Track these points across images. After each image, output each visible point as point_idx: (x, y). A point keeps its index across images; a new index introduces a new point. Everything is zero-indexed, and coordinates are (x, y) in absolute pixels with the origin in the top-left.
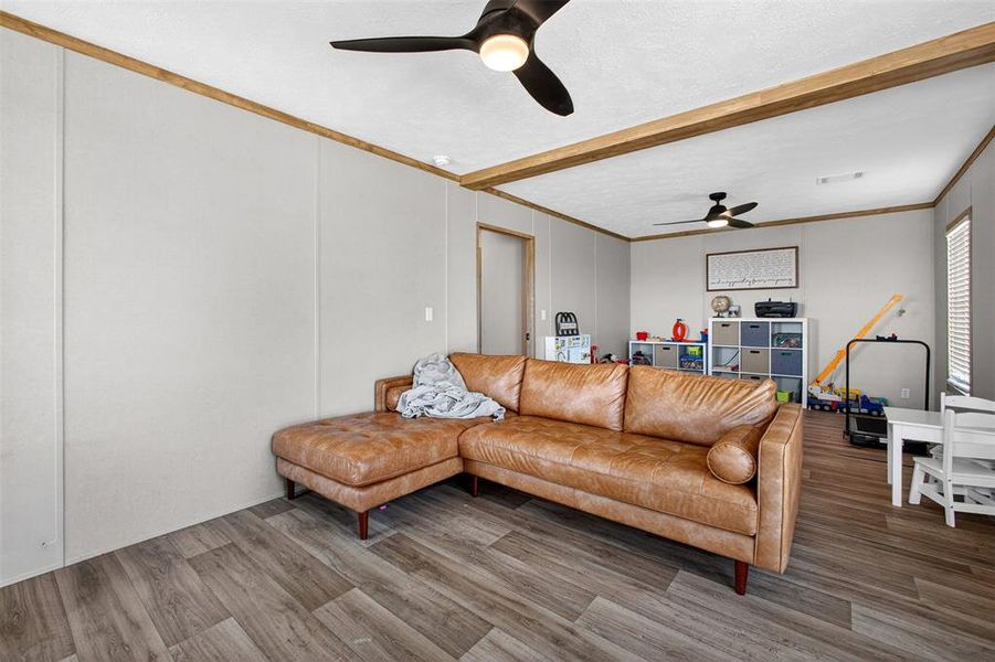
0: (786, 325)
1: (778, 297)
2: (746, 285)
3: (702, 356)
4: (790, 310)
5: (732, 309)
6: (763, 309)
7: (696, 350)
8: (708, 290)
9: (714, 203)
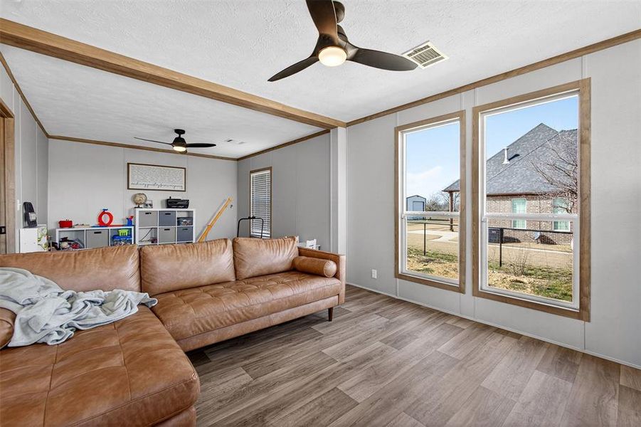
0: (180, 213)
1: (175, 196)
2: (156, 188)
3: (131, 235)
4: (185, 204)
5: (148, 202)
6: (171, 203)
7: (126, 231)
8: (128, 188)
9: (177, 135)
